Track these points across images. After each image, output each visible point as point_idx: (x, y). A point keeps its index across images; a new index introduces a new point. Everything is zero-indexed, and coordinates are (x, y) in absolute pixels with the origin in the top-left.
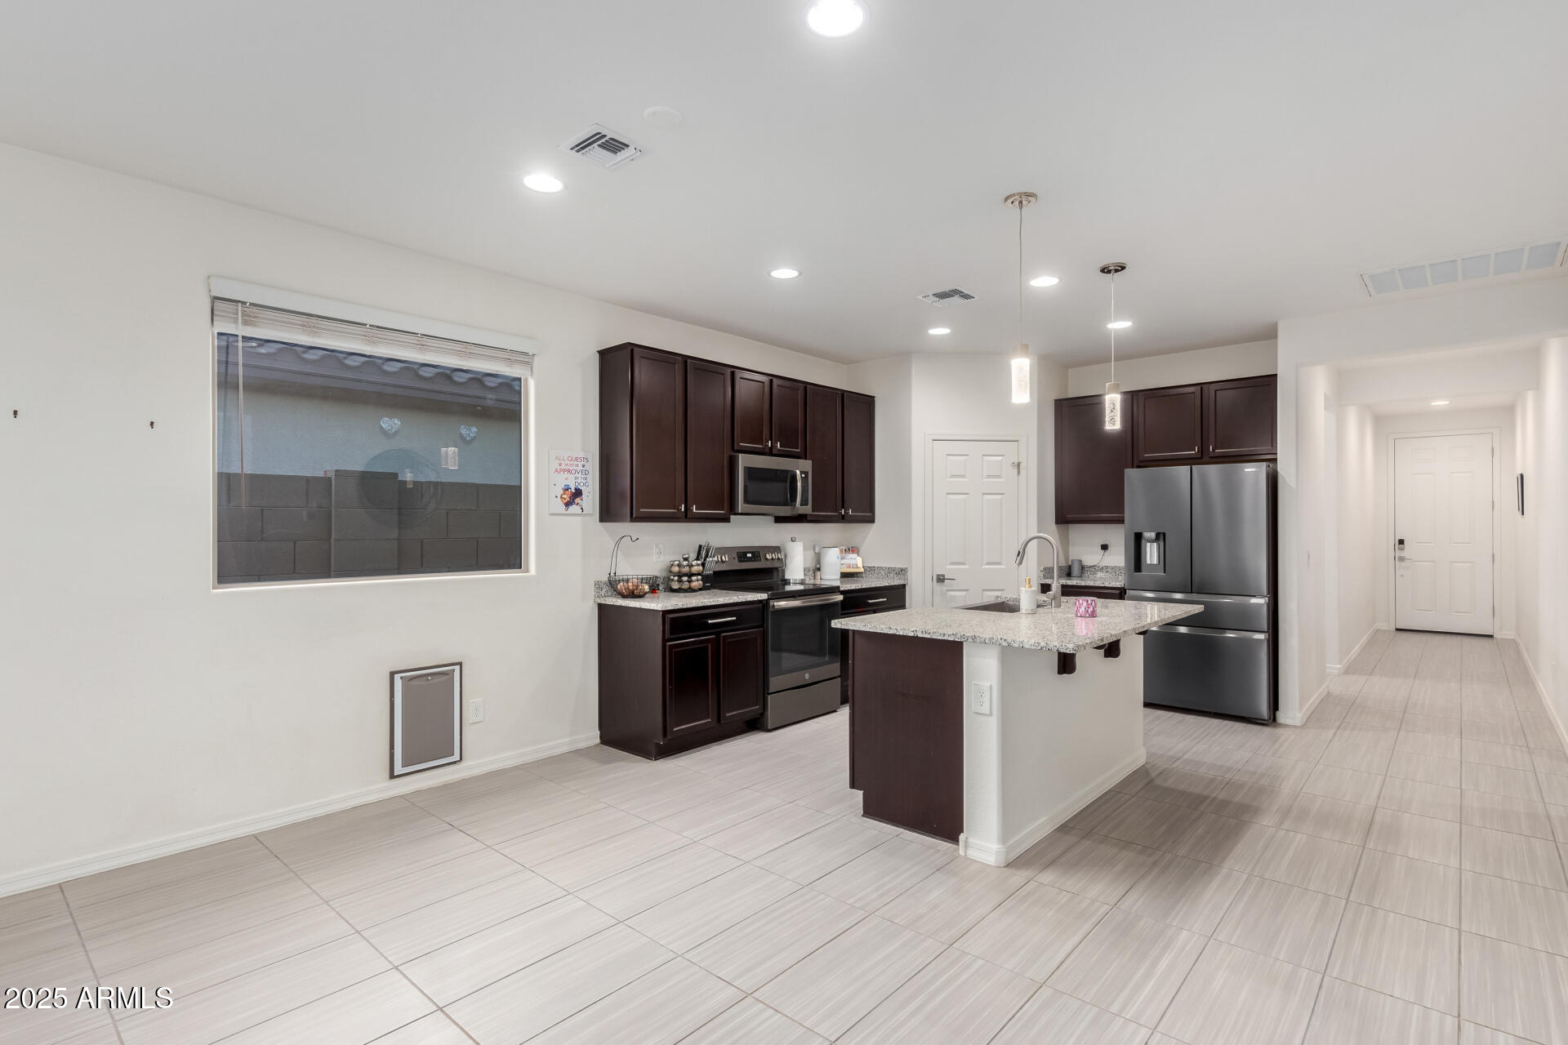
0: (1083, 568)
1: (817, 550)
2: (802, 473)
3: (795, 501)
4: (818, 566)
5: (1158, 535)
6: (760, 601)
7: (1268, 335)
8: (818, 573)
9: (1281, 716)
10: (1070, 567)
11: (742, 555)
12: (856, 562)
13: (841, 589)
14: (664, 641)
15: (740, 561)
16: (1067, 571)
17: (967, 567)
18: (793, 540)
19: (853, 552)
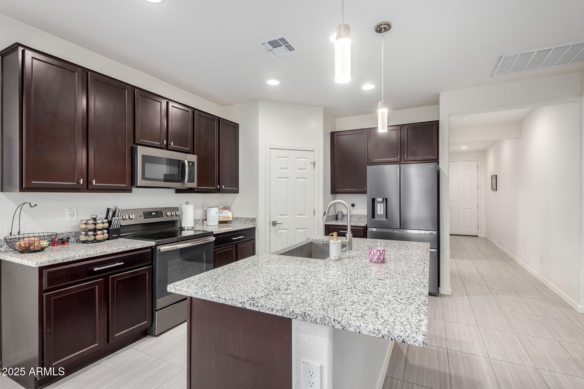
0: (343, 215)
1: (205, 209)
2: (189, 162)
3: (184, 179)
4: (205, 218)
5: (383, 199)
6: (151, 247)
7: (435, 101)
8: (205, 222)
9: (442, 290)
10: (337, 215)
11: (148, 214)
12: (228, 215)
13: (214, 233)
14: (41, 292)
15: (145, 218)
16: (335, 217)
17: (288, 217)
18: (187, 203)
19: (227, 209)
